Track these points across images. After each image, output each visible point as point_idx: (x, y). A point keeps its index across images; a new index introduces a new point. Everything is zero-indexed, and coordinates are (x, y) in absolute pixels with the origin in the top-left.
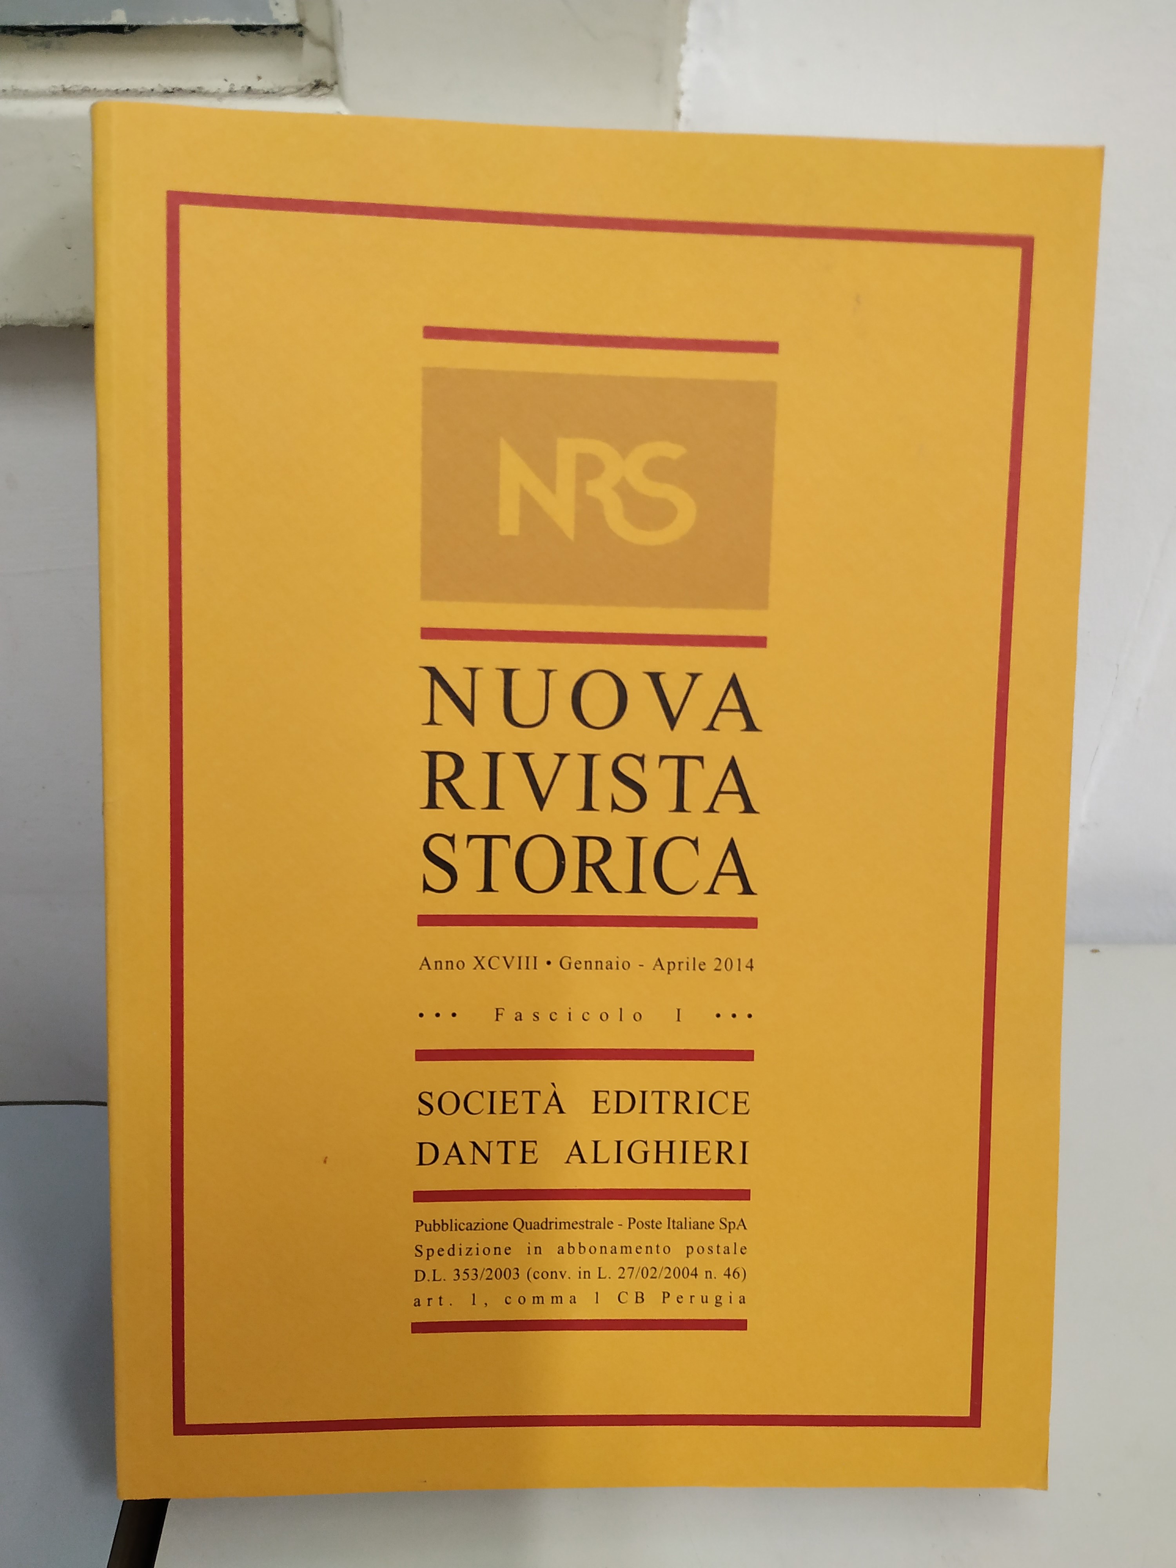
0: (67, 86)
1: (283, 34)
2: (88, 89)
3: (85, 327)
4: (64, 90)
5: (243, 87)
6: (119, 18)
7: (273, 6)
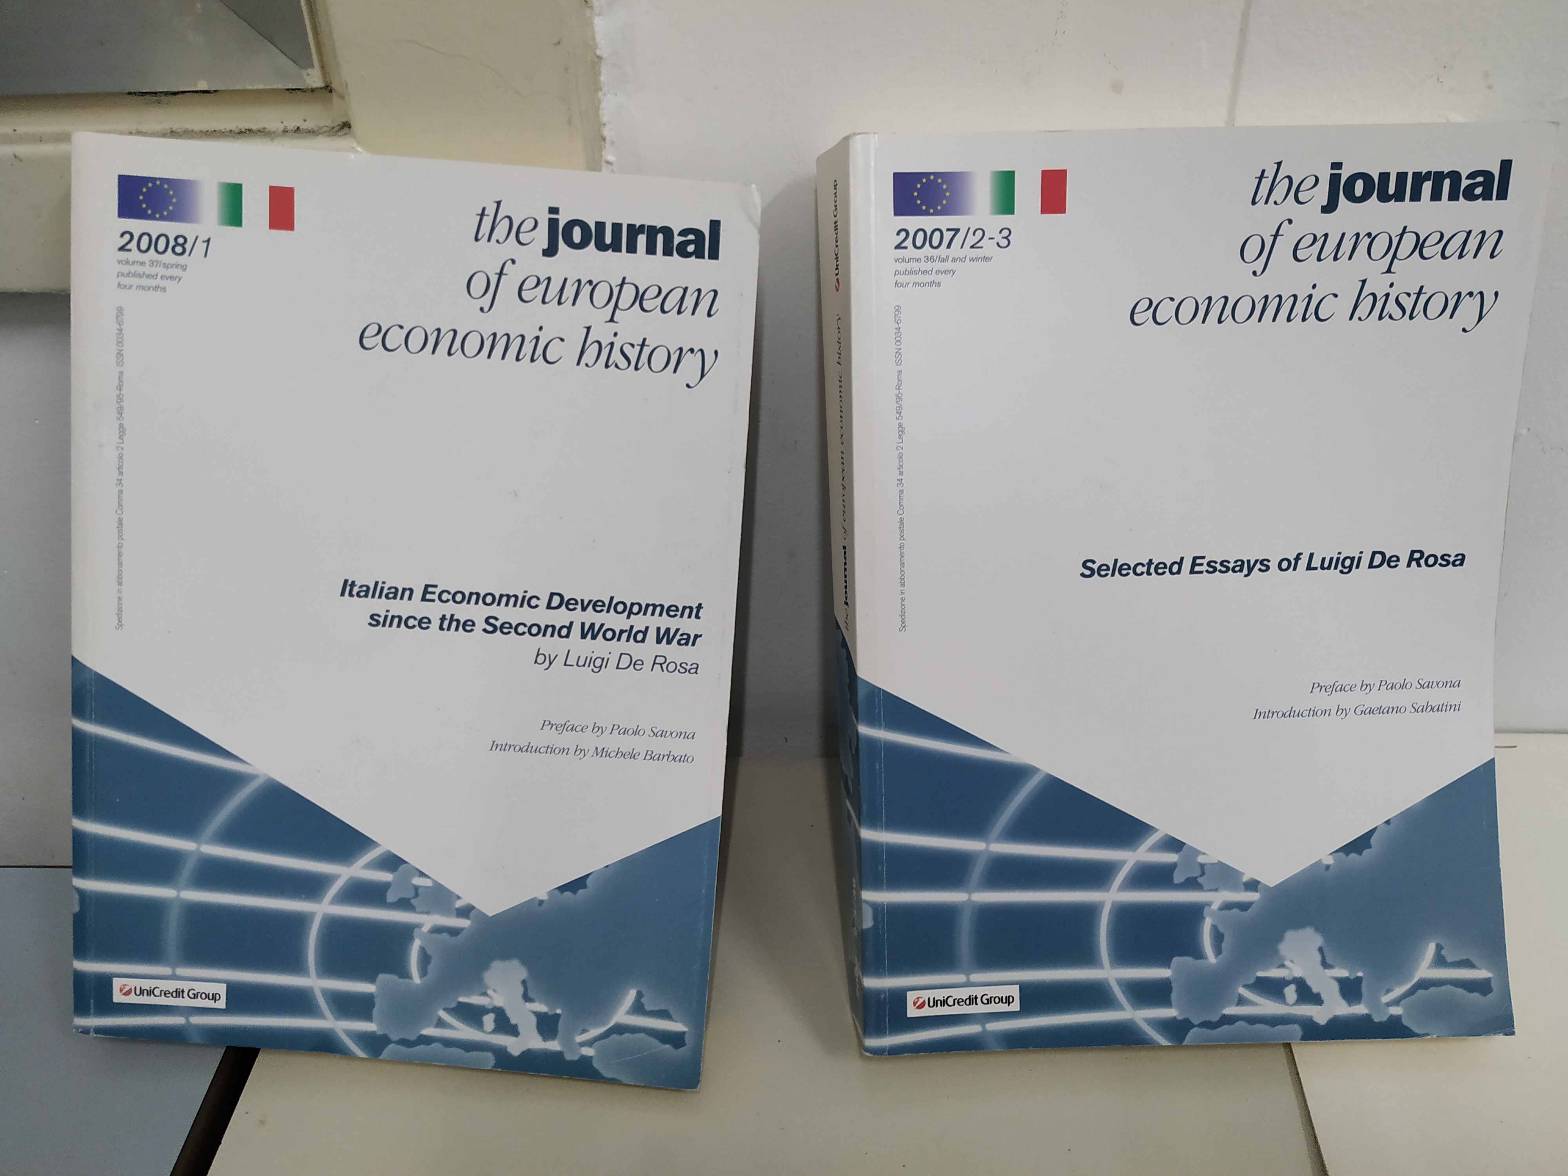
1: (317, 93)
4: (172, 132)
5: (294, 127)
6: (203, 86)
7: (305, 77)
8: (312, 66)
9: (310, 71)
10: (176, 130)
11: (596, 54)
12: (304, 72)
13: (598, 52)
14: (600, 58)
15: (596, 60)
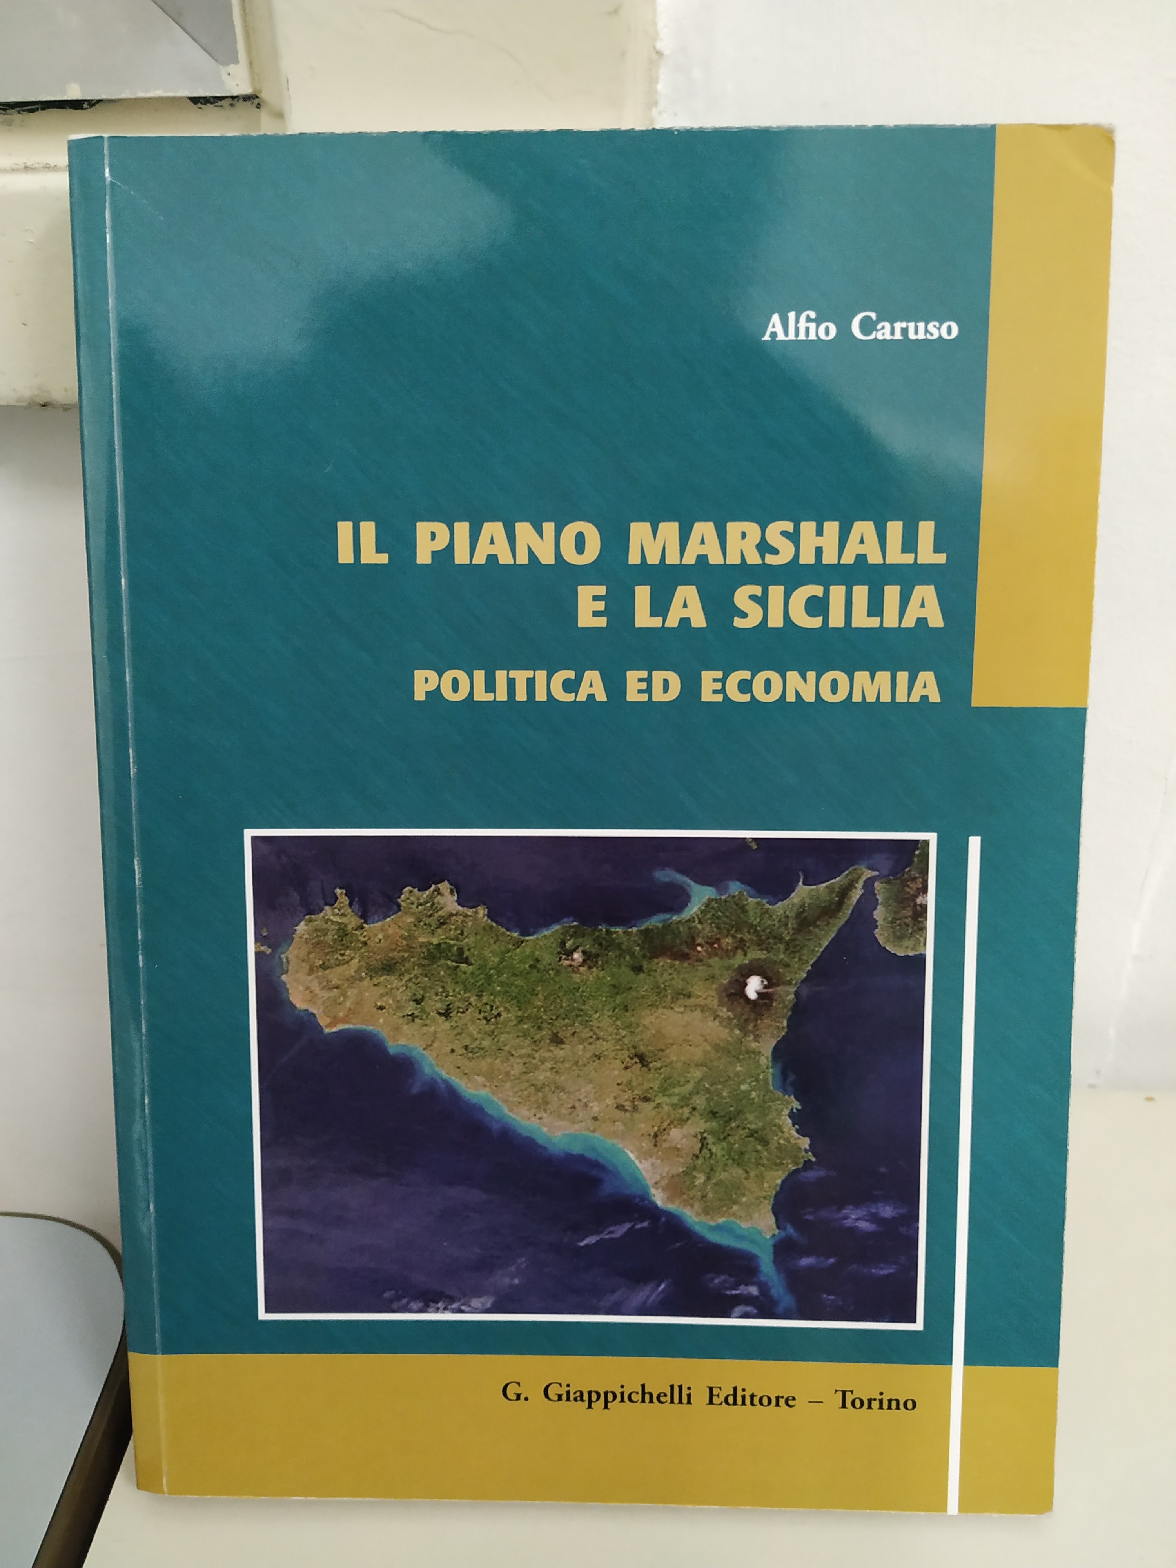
0: (28, 164)
1: (240, 105)
2: (48, 166)
3: (44, 406)
4: (26, 167)
6: (74, 93)
7: (225, 77)
8: (236, 62)
9: (232, 68)
10: (32, 165)
11: (654, 47)
12: (224, 70)
13: (659, 46)
14: (659, 54)
15: (655, 57)
